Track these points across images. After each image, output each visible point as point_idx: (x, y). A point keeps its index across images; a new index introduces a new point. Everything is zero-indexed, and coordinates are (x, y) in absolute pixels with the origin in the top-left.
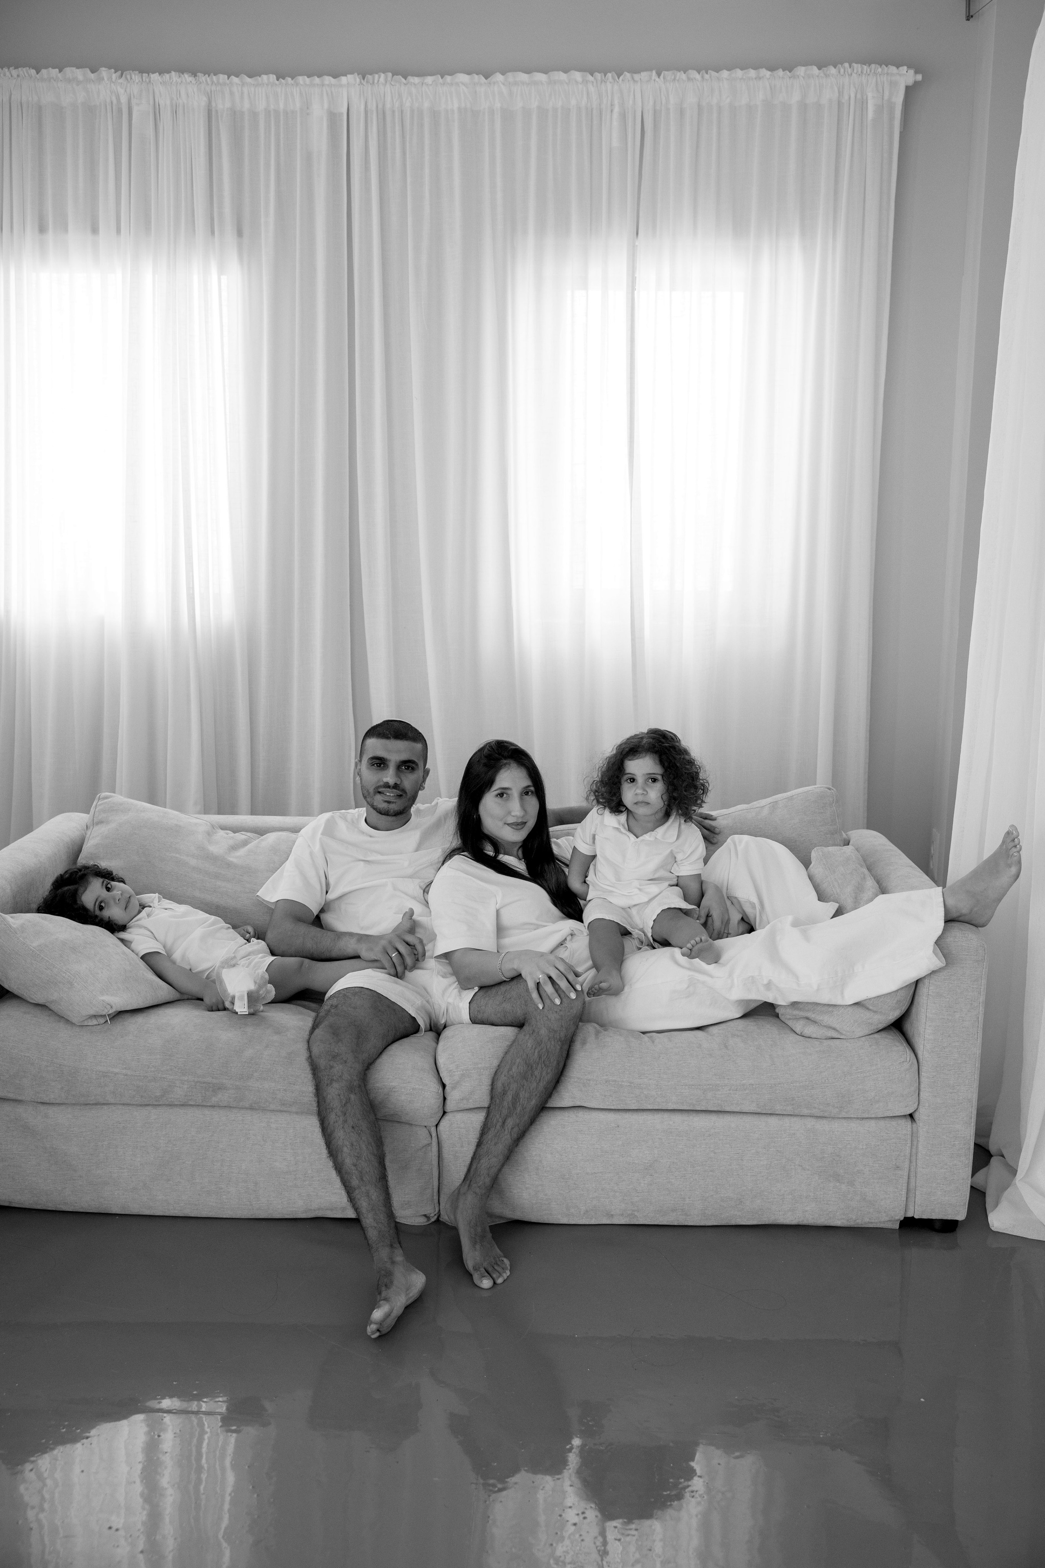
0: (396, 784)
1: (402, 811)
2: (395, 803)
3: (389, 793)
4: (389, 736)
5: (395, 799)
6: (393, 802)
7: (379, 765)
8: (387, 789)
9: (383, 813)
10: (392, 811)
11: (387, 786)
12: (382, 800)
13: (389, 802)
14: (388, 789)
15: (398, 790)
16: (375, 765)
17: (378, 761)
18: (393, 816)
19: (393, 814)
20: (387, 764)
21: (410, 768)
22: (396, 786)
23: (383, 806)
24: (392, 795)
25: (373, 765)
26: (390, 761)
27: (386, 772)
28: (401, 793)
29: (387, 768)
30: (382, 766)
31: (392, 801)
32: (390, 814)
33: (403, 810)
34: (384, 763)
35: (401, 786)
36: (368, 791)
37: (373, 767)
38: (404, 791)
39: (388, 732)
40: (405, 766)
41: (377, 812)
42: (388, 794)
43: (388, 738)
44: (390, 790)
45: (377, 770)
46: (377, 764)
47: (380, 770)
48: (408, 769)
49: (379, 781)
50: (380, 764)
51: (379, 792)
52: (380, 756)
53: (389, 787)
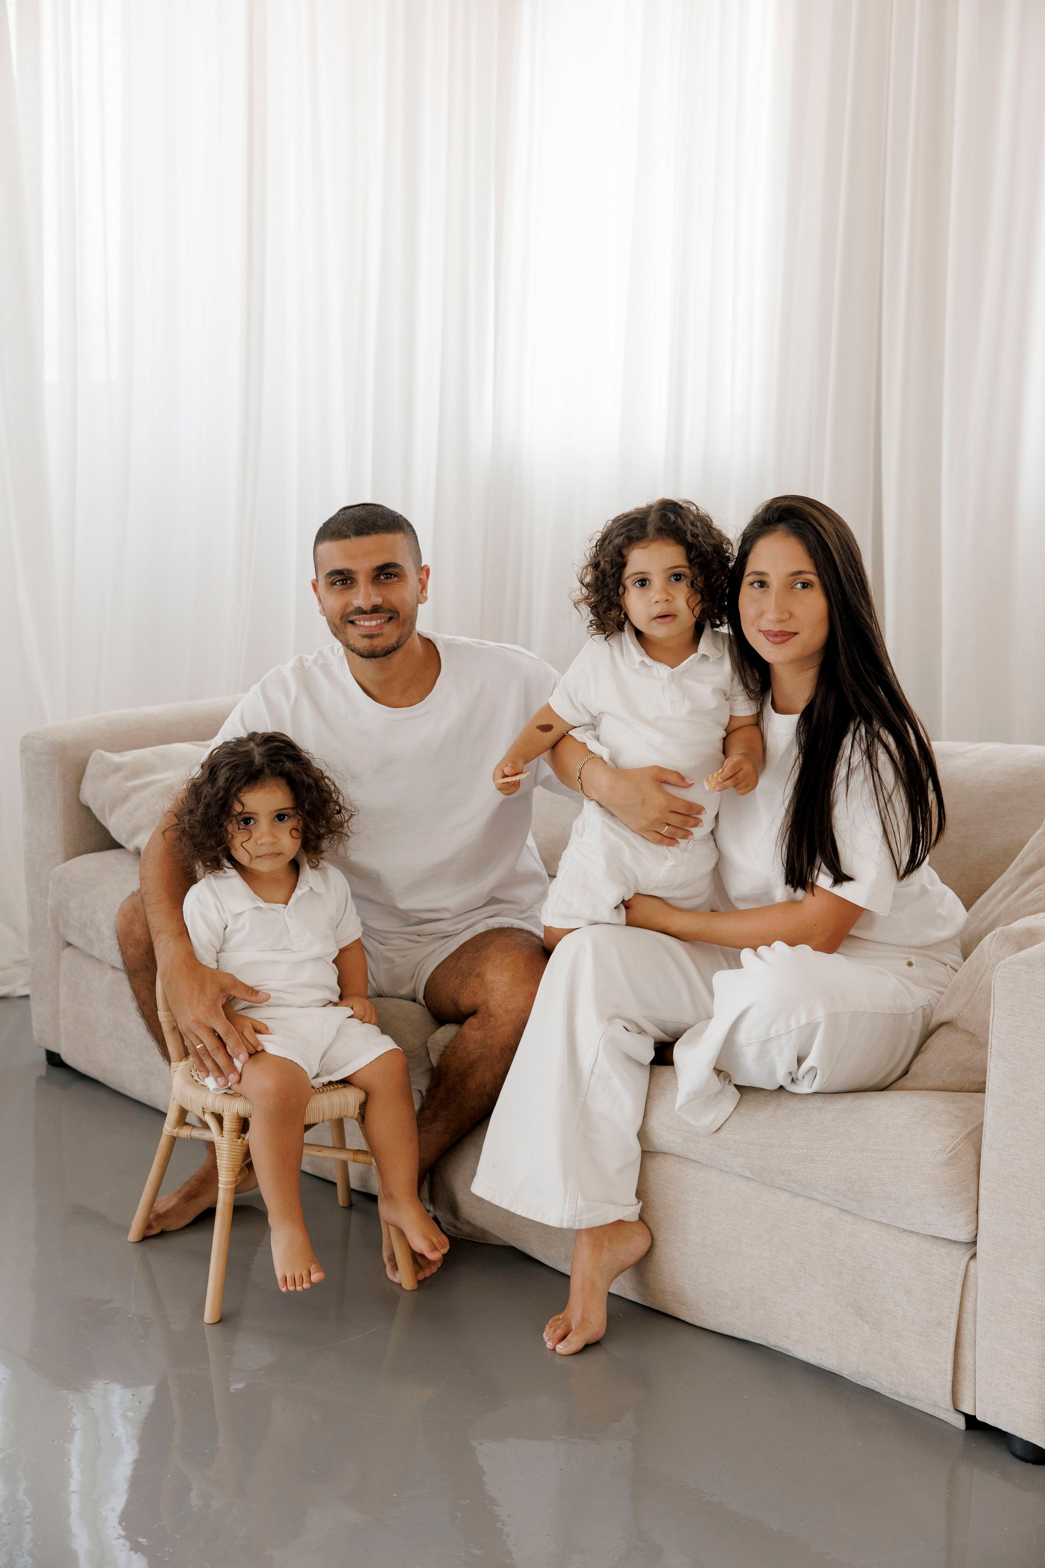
0: (374, 606)
1: (395, 645)
2: (381, 634)
3: (368, 621)
4: (349, 533)
5: (380, 629)
6: (378, 635)
7: (344, 581)
8: (361, 616)
10: (379, 648)
11: (360, 611)
12: (360, 635)
13: (371, 637)
14: (364, 615)
15: (382, 612)
16: (339, 585)
17: (340, 577)
20: (355, 578)
21: (393, 576)
22: (376, 609)
23: (363, 644)
24: (374, 623)
25: (335, 584)
26: (356, 573)
27: (355, 590)
28: (389, 615)
30: (349, 582)
31: (376, 632)
32: (377, 654)
33: (398, 643)
34: (350, 577)
35: (386, 606)
37: (335, 586)
38: (392, 612)
40: (384, 574)
42: (367, 623)
43: (346, 537)
45: (341, 590)
46: (339, 581)
47: (348, 588)
48: (387, 578)
49: (347, 605)
50: (346, 580)
51: (352, 623)
52: (340, 569)
53: (365, 613)
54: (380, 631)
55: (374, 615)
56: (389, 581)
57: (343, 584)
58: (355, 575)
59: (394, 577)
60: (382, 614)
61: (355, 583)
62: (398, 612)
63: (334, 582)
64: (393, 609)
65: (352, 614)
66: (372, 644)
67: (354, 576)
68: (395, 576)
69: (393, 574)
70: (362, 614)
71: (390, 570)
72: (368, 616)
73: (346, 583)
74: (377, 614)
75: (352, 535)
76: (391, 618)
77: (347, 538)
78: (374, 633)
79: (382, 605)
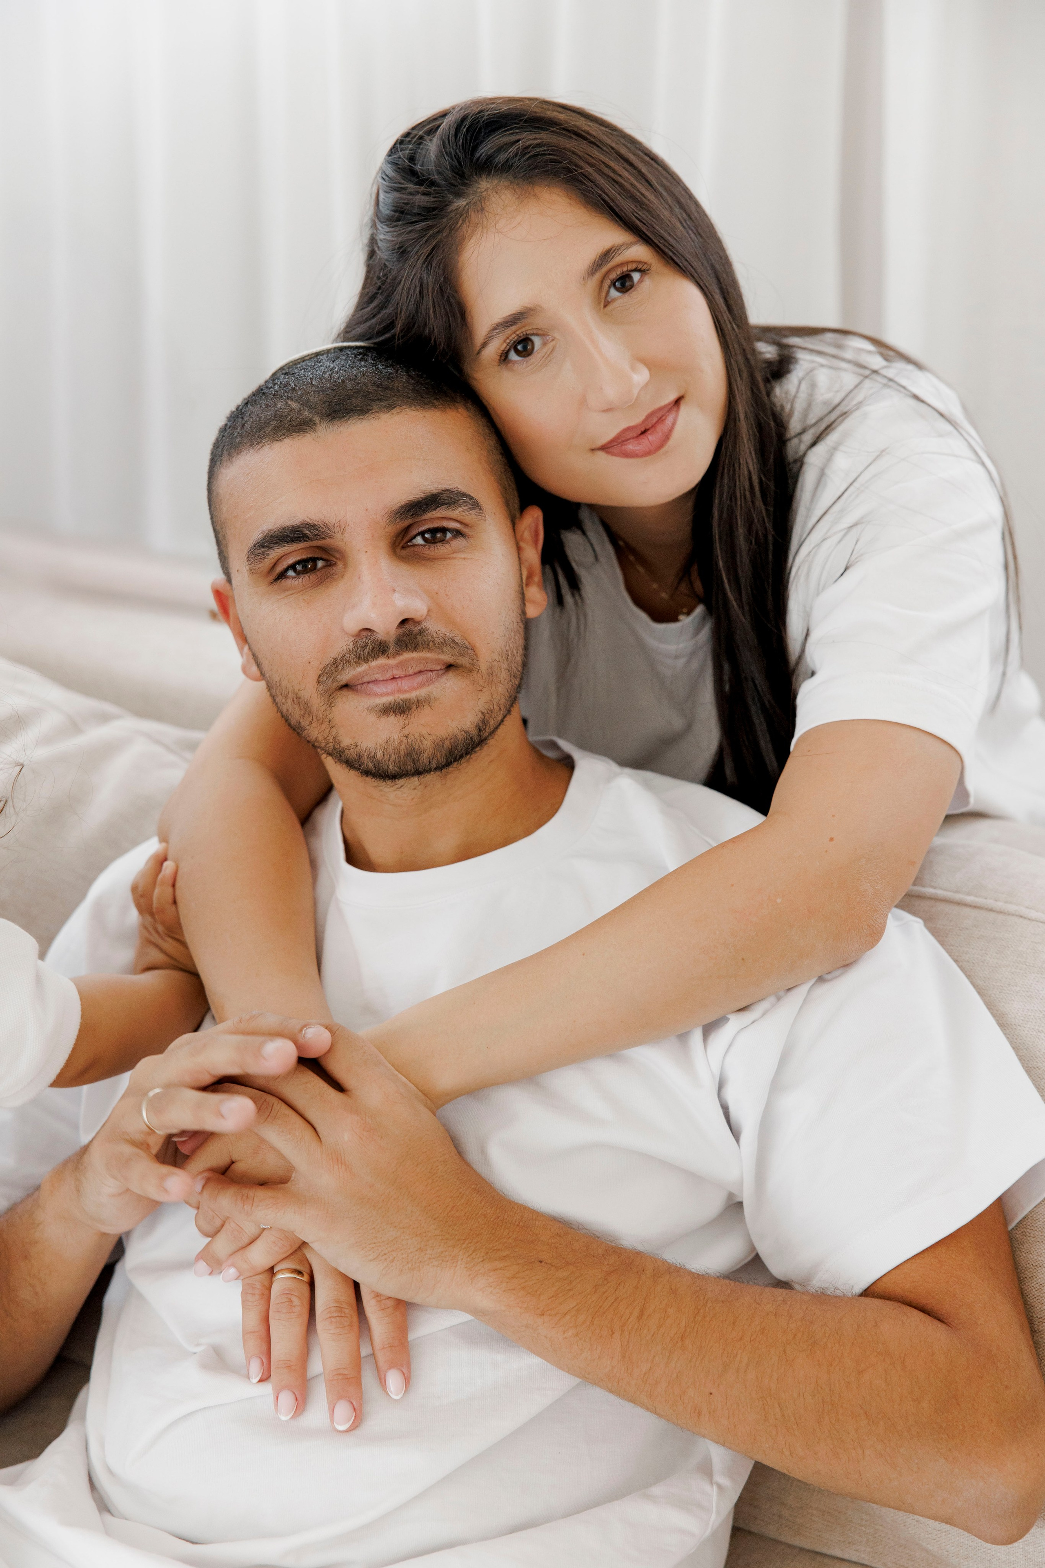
0: (404, 622)
2: (431, 703)
4: (306, 414)
5: (425, 689)
6: (422, 707)
7: (305, 566)
8: (373, 660)
9: (392, 768)
10: (427, 745)
11: (369, 646)
12: (370, 710)
13: (402, 711)
14: (380, 657)
15: (423, 645)
16: (291, 573)
17: (293, 553)
18: (440, 768)
19: (440, 758)
20: (338, 551)
25: (282, 576)
26: (344, 529)
27: (343, 583)
28: (447, 658)
29: (345, 565)
30: (320, 564)
31: (415, 699)
32: (424, 759)
34: (324, 547)
35: (435, 627)
36: (298, 699)
37: (284, 583)
38: (448, 643)
39: (294, 405)
41: (367, 773)
43: (301, 426)
44: (392, 662)
45: (304, 590)
46: (294, 564)
47: (320, 582)
49: (326, 638)
50: (313, 557)
51: (346, 686)
53: (381, 649)
55: (404, 652)
56: (434, 551)
57: (305, 571)
58: (338, 536)
59: (453, 536)
60: (422, 650)
61: (340, 564)
62: (471, 646)
63: (279, 569)
64: (457, 638)
65: (342, 664)
66: (406, 731)
67: (337, 541)
68: (455, 532)
69: (449, 530)
71: (435, 517)
72: (391, 657)
73: (314, 568)
74: (413, 650)
75: (317, 419)
76: (452, 663)
77: (304, 431)
78: (408, 701)
79: (424, 625)
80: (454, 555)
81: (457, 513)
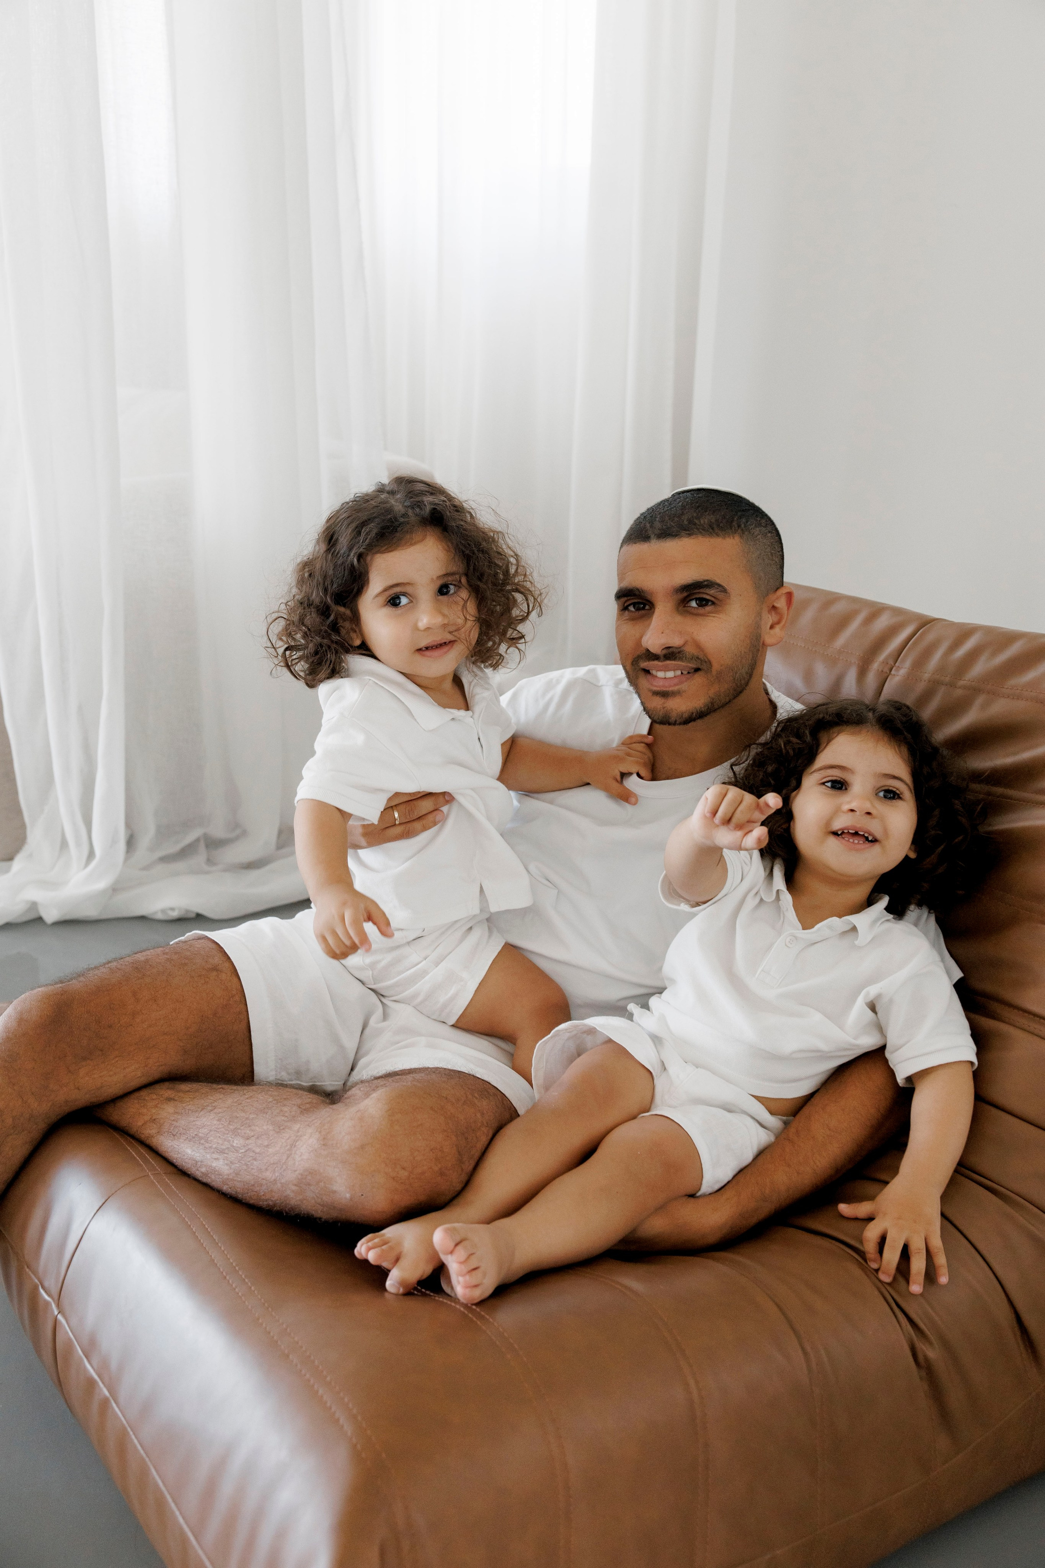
54: (676, 688)
55: (668, 662)
56: (701, 610)
57: (638, 610)
58: (650, 596)
59: (711, 605)
60: (680, 663)
61: (653, 610)
62: (710, 663)
63: (625, 605)
64: (701, 657)
65: (642, 658)
66: (664, 706)
68: (713, 603)
70: (654, 660)
71: (704, 593)
72: (660, 663)
73: (641, 609)
74: (673, 662)
76: (697, 670)
78: (667, 689)
79: (683, 648)
80: (708, 615)
81: (712, 592)
